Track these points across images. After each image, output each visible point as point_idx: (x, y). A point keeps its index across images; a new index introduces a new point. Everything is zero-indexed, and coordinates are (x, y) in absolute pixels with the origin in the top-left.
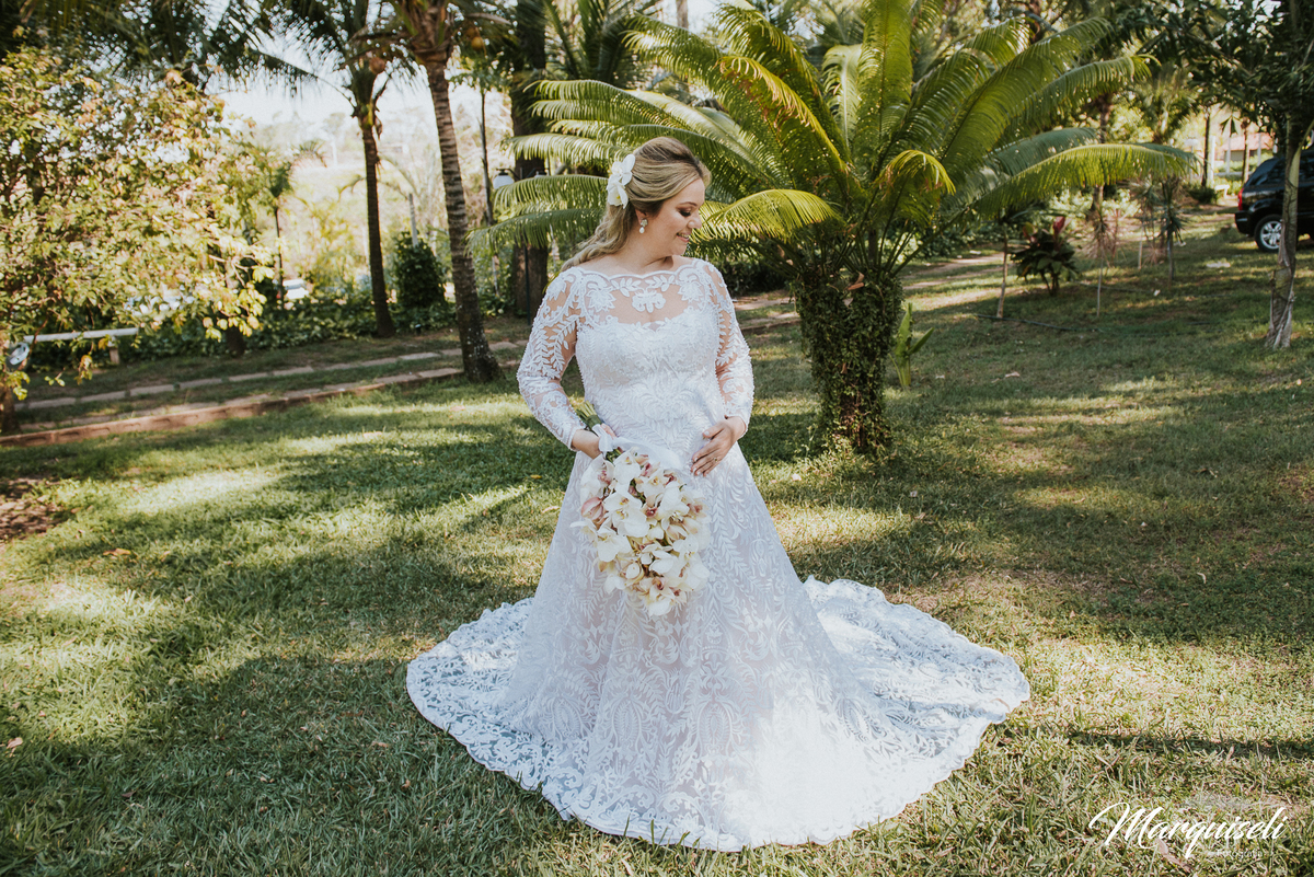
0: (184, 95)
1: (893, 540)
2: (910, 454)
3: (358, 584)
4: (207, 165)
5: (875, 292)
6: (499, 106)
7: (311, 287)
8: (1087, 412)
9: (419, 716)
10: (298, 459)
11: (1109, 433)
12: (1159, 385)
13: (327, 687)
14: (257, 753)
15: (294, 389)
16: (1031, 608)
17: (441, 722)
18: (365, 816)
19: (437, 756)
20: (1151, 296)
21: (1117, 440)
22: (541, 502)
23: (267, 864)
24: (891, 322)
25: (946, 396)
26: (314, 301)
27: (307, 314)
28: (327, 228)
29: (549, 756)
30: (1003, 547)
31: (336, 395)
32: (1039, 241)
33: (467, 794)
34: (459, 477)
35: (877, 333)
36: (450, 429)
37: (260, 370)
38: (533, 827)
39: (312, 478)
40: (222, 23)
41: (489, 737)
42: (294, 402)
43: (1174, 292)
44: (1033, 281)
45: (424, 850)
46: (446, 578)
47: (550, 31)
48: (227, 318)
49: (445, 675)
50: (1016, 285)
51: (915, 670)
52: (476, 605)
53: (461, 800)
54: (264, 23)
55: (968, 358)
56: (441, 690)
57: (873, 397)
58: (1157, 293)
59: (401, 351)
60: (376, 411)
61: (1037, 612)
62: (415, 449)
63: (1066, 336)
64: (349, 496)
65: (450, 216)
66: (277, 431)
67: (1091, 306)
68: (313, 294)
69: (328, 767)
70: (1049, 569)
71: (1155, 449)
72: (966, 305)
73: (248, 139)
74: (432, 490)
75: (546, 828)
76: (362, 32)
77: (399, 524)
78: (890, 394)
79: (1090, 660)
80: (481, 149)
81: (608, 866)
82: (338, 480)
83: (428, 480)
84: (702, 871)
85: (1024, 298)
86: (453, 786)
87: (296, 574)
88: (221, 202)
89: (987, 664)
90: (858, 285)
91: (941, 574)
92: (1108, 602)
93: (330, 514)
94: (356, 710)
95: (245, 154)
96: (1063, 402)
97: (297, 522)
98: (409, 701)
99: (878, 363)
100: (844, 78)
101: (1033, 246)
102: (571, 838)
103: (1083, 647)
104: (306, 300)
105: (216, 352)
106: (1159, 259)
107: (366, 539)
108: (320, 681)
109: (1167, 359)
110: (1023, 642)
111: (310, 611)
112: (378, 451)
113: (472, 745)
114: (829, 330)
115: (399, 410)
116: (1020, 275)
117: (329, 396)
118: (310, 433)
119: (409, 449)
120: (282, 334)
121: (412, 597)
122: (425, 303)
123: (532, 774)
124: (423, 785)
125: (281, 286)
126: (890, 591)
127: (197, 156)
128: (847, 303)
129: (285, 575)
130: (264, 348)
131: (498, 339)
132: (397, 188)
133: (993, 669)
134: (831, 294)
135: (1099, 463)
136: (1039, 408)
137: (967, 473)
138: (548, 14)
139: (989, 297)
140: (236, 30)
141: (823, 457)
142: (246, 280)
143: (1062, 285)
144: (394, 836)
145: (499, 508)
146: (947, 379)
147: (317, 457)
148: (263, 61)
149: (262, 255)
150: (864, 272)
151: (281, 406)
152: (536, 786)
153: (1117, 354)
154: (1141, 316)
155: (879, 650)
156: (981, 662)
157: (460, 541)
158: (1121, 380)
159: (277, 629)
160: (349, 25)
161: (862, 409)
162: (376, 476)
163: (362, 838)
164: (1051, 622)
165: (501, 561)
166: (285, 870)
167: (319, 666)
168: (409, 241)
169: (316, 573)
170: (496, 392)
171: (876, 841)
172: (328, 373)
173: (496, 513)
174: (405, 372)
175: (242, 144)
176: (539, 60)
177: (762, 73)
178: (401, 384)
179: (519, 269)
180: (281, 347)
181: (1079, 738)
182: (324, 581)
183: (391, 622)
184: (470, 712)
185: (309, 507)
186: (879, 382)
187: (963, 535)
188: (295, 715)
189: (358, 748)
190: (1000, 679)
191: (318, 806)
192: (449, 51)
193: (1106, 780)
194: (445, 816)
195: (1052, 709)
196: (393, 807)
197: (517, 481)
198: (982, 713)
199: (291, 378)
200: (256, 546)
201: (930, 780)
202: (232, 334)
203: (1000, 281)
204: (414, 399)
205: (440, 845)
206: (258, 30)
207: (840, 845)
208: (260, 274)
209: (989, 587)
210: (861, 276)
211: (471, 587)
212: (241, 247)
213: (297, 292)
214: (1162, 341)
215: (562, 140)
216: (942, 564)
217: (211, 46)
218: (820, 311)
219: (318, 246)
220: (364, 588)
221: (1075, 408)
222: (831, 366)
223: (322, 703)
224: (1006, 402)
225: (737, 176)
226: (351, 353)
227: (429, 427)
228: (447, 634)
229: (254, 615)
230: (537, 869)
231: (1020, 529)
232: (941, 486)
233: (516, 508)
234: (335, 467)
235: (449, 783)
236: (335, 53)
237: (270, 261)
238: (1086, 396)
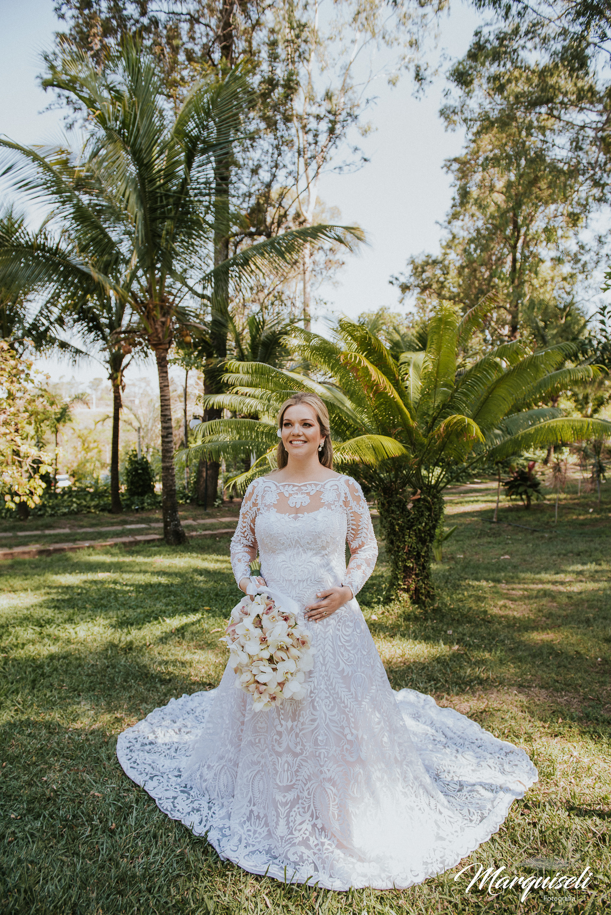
0: (8, 357)
1: (438, 663)
2: (446, 605)
3: (88, 675)
4: (17, 401)
5: (427, 501)
6: (196, 379)
7: (73, 480)
8: (554, 583)
9: (124, 774)
10: (56, 587)
11: (569, 597)
12: (598, 568)
13: (62, 749)
14: (10, 796)
15: (57, 542)
16: (532, 713)
17: (139, 780)
18: (83, 850)
19: (135, 806)
20: (587, 512)
21: (577, 602)
22: (211, 624)
23: (10, 884)
24: (436, 521)
25: (464, 568)
26: (74, 489)
27: (70, 496)
28: (86, 445)
29: (212, 810)
30: (511, 670)
31: (83, 548)
32: (520, 475)
33: (155, 836)
34: (158, 605)
35: (428, 528)
36: (153, 573)
37: (37, 529)
38: (200, 865)
39: (63, 601)
40: (35, 320)
41: (171, 794)
42: (56, 551)
43: (602, 510)
44: (515, 500)
45: (123, 880)
46: (146, 675)
47: (230, 336)
48: (20, 496)
49: (143, 745)
50: (505, 502)
51: (459, 756)
52: (165, 695)
53: (150, 841)
54: (60, 321)
55: (477, 545)
56: (139, 756)
57: (424, 568)
58: (591, 510)
59: (125, 522)
60: (107, 559)
61: (536, 718)
62: (131, 585)
63: (536, 534)
64: (87, 615)
65: (163, 442)
66: (44, 569)
67: (551, 517)
68: (74, 484)
69: (59, 809)
70: (542, 687)
71: (600, 609)
72: (473, 512)
73: (45, 387)
74: (140, 613)
75: (210, 866)
76: (118, 330)
77: (117, 635)
78: (433, 566)
79: (575, 754)
80: (183, 404)
81: (254, 899)
82: (80, 603)
83: (138, 607)
84: (320, 906)
85: (510, 509)
86: (145, 830)
87: (48, 666)
88: (24, 424)
89: (507, 753)
90: (417, 497)
91: (471, 688)
92: (582, 712)
93: (73, 626)
94: (81, 768)
95: (42, 396)
96: (538, 576)
97: (50, 630)
98: (117, 763)
99: (427, 546)
100: (411, 371)
101: (515, 478)
102: (227, 875)
103: (569, 744)
104: (70, 488)
105: (11, 517)
106: (591, 490)
107: (95, 644)
108: (58, 744)
109: (601, 552)
110: (529, 739)
111: (55, 693)
112: (106, 585)
113: (160, 799)
114: (398, 524)
115: (121, 559)
116: (507, 495)
117: (79, 548)
118: (65, 571)
119: (126, 585)
120: (52, 508)
121: (123, 687)
122: (142, 494)
123: (200, 823)
124: (124, 828)
125: (55, 478)
126: (438, 698)
127: (12, 395)
128: (410, 506)
129: (41, 667)
130: (41, 516)
131: (186, 518)
132: (131, 424)
133: (511, 757)
134: (400, 501)
135: (567, 616)
136: (524, 579)
137: (483, 620)
138: (230, 326)
139: (488, 508)
140: (43, 325)
141: (392, 605)
142: (35, 473)
143: (532, 503)
144: (102, 867)
145: (183, 628)
146: (465, 558)
147: (68, 587)
148: (57, 343)
149: (46, 457)
150: (421, 489)
151: (48, 553)
152: (203, 834)
153: (570, 547)
154: (583, 524)
155: (434, 740)
156: (503, 752)
157: (156, 650)
158: (573, 563)
159: (32, 704)
160: (111, 326)
161: (417, 575)
162: (104, 602)
163: (79, 867)
164: (547, 725)
165: (183, 664)
166: (22, 890)
167: (58, 733)
168: (136, 456)
169: (61, 666)
170: (183, 552)
171: (442, 887)
172: (78, 534)
173: (181, 631)
174: (127, 536)
175: (41, 389)
176: (222, 352)
177: (366, 363)
178: (124, 543)
179: (202, 476)
180: (51, 515)
181: (575, 812)
182: (66, 672)
183: (109, 704)
184: (158, 773)
185: (60, 620)
186: (429, 558)
187: (483, 662)
188: (39, 768)
189: (80, 796)
190: (516, 765)
191: (49, 839)
192: (170, 343)
193: (598, 845)
194: (139, 853)
195: (553, 789)
196: (102, 844)
197: (195, 610)
198: (507, 790)
199: (56, 535)
200: (24, 644)
201: (476, 840)
202: (22, 506)
203: (496, 498)
204: (131, 553)
205: (134, 876)
206: (57, 325)
207: (417, 889)
208: (43, 469)
209: (504, 698)
210: (419, 491)
211: (163, 682)
212: (34, 452)
213: (64, 482)
214: (597, 540)
215: (238, 398)
216: (472, 681)
217: (28, 333)
218: (393, 512)
219: (79, 456)
220: (92, 678)
221: (547, 580)
222: (398, 547)
223: (58, 761)
224: (503, 574)
225: (345, 425)
226: (94, 522)
227: (140, 572)
228: (146, 714)
229: (18, 693)
230: (203, 899)
231: (520, 659)
232: (466, 628)
233: (194, 628)
234: (79, 594)
235: (142, 827)
236: (101, 342)
237: (50, 462)
238: (553, 572)
